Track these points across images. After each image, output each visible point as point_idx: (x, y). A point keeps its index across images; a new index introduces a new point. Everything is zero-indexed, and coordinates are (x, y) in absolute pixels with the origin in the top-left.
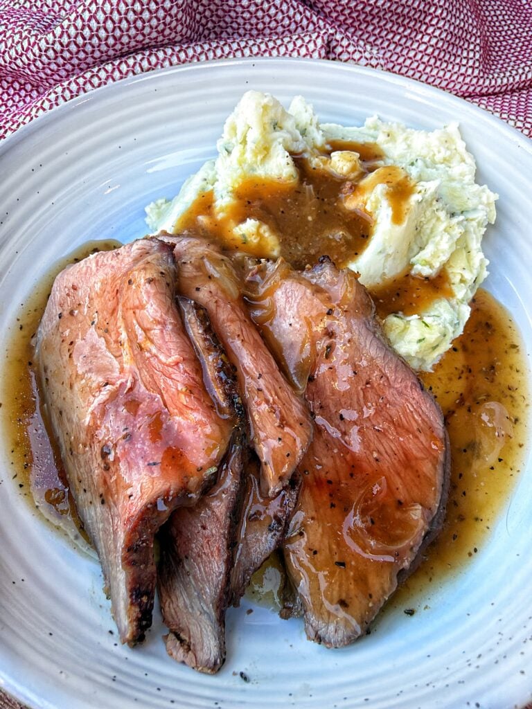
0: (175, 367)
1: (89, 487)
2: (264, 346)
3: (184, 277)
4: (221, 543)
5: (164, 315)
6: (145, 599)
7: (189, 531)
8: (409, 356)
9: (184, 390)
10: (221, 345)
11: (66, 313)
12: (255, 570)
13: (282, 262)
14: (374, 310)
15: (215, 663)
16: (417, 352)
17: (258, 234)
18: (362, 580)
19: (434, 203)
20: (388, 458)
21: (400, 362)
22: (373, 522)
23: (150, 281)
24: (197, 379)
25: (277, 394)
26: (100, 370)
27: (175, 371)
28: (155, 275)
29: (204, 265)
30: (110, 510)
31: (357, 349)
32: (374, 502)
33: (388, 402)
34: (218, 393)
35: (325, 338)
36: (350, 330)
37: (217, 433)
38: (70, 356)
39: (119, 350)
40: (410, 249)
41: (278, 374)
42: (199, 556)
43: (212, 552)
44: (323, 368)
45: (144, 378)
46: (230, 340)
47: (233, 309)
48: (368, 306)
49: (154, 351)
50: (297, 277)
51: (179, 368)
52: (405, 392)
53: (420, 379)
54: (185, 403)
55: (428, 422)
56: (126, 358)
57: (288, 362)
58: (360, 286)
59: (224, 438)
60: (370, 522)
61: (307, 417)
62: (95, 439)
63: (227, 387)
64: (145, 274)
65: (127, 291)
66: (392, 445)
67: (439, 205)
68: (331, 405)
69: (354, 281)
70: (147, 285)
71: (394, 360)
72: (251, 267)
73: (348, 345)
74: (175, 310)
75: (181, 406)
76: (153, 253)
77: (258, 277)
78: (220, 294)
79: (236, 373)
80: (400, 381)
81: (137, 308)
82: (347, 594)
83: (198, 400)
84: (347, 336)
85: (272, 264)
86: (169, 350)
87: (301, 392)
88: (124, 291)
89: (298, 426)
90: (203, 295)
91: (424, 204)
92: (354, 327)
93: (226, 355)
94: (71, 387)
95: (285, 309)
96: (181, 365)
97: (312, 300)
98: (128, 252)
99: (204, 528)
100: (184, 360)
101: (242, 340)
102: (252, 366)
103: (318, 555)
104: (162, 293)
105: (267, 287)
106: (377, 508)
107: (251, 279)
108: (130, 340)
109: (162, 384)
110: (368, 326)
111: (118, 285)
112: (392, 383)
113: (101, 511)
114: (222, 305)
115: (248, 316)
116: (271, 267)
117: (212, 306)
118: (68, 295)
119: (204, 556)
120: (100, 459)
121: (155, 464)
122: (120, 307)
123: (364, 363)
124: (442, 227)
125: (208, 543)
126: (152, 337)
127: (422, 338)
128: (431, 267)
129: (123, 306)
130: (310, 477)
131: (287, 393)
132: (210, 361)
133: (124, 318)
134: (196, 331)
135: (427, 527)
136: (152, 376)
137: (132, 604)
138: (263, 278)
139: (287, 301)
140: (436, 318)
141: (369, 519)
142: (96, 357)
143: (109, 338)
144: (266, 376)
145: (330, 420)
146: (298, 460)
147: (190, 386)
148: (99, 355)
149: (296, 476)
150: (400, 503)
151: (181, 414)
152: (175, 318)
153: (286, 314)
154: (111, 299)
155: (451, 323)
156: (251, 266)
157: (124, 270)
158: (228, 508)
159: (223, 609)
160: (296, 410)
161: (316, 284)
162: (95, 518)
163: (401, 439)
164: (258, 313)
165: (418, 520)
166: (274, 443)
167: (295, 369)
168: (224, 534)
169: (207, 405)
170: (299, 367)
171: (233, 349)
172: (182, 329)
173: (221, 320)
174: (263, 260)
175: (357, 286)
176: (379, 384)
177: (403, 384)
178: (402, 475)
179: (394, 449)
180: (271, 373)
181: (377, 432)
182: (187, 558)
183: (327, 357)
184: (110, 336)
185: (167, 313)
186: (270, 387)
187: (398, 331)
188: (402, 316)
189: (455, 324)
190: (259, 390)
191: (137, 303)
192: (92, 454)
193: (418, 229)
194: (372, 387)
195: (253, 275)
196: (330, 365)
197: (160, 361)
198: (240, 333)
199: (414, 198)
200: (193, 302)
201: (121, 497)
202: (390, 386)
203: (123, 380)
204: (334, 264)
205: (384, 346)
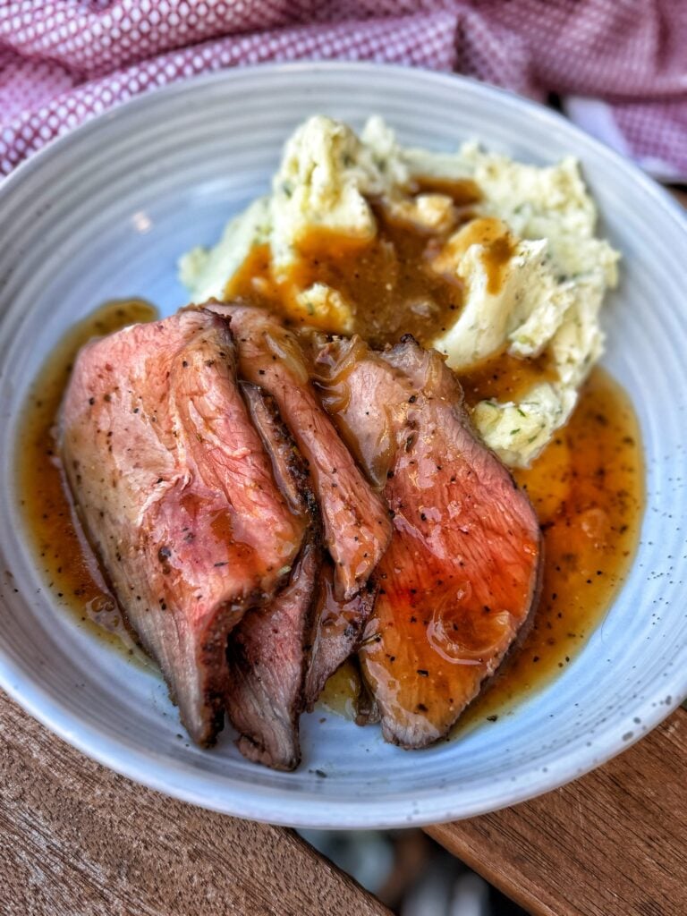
0: (242, 461)
1: (144, 593)
2: (337, 436)
3: (245, 358)
4: (297, 646)
5: (228, 404)
6: (218, 701)
7: (259, 635)
8: (501, 449)
9: (253, 485)
10: (292, 437)
11: (98, 399)
12: (331, 675)
13: (358, 341)
14: (463, 397)
15: (291, 762)
16: (510, 445)
17: (328, 303)
18: (443, 685)
19: (539, 266)
20: (474, 562)
21: (490, 457)
22: (455, 628)
23: (210, 364)
24: (267, 473)
25: (353, 490)
26: (151, 465)
27: (243, 465)
28: (215, 357)
29: (266, 341)
30: (173, 615)
31: (443, 441)
32: (457, 607)
33: (476, 501)
34: (290, 490)
35: (406, 429)
36: (434, 420)
37: (290, 531)
38: (110, 449)
39: (172, 441)
40: (508, 321)
41: (355, 469)
42: (271, 660)
43: (286, 656)
44: (404, 463)
45: (204, 473)
46: (301, 431)
47: (303, 396)
48: (456, 392)
49: (217, 442)
50: (376, 358)
51: (246, 461)
52: (496, 490)
53: (514, 477)
54: (254, 500)
55: (521, 523)
56: (181, 451)
57: (365, 455)
58: (446, 369)
59: (296, 535)
60: (452, 628)
61: (386, 515)
62: (149, 542)
63: (299, 482)
64: (203, 355)
65: (182, 374)
66: (480, 549)
67: (546, 269)
68: (411, 504)
69: (441, 363)
70: (207, 368)
71: (485, 453)
72: (320, 346)
73: (432, 437)
74: (239, 396)
75: (249, 503)
76: (208, 329)
77: (330, 358)
78: (288, 378)
79: (309, 468)
80: (489, 477)
81: (196, 394)
82: (427, 699)
83: (269, 496)
84: (431, 427)
85: (346, 342)
86: (235, 442)
87: (381, 489)
88: (177, 375)
89: (376, 525)
90: (269, 379)
91: (526, 269)
92: (440, 417)
93: (298, 448)
94: (115, 484)
95: (361, 395)
96: (248, 458)
97: (392, 386)
98: (175, 326)
99: (276, 631)
100: (252, 452)
101: (315, 431)
102: (326, 459)
103: (395, 662)
104: (223, 378)
105: (340, 369)
106: (460, 615)
107: (321, 361)
108: (187, 430)
109: (226, 478)
110: (455, 415)
111: (169, 367)
112: (480, 480)
113: (162, 617)
114: (291, 391)
115: (319, 404)
116: (345, 346)
117: (279, 392)
118: (100, 376)
119: (276, 660)
120: (156, 563)
121: (222, 564)
122: (172, 393)
123: (450, 457)
124: (548, 295)
125: (281, 646)
126: (214, 428)
127: (516, 428)
128: (532, 344)
129: (178, 391)
130: (387, 581)
131: (363, 489)
132: (279, 454)
133: (179, 406)
134: (264, 421)
135: (514, 635)
136: (214, 471)
137: (206, 704)
138: (336, 359)
139: (364, 386)
140: (535, 406)
141: (451, 624)
142: (143, 450)
143: (158, 428)
144: (341, 471)
145: (411, 520)
146: (376, 561)
147: (259, 481)
148: (147, 448)
149: (373, 579)
150: (487, 610)
151: (250, 510)
152: (240, 406)
153: (362, 401)
154: (160, 382)
155: (552, 412)
156: (321, 343)
157: (175, 349)
158: (302, 610)
159: (298, 711)
160: (373, 508)
161: (397, 368)
162: (153, 626)
163: (490, 542)
164: (331, 401)
165: (504, 626)
166: (351, 543)
167: (372, 463)
168: (298, 637)
169: (278, 502)
170: (378, 462)
171: (305, 440)
172: (248, 419)
173: (291, 407)
174: (335, 337)
175: (443, 370)
176: (466, 481)
177: (494, 481)
178: (490, 581)
179: (481, 552)
180: (347, 467)
181: (463, 535)
182: (257, 664)
183: (409, 450)
184: (160, 425)
185: (230, 401)
186: (346, 483)
187: (489, 421)
188: (496, 404)
189: (557, 413)
190: (334, 486)
191: (195, 388)
192: (146, 558)
193: (519, 298)
194: (458, 484)
195: (323, 355)
196: (411, 459)
197: (224, 454)
198: (312, 423)
199: (516, 261)
200: (259, 388)
201: (188, 601)
202: (478, 483)
203: (180, 476)
204: (418, 344)
205: (473, 437)
